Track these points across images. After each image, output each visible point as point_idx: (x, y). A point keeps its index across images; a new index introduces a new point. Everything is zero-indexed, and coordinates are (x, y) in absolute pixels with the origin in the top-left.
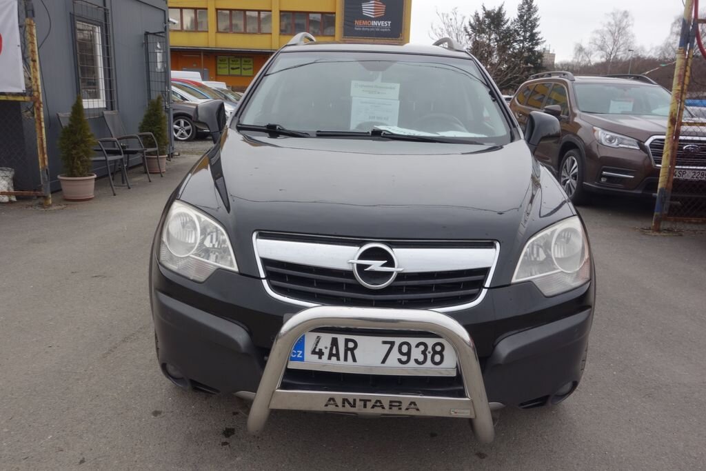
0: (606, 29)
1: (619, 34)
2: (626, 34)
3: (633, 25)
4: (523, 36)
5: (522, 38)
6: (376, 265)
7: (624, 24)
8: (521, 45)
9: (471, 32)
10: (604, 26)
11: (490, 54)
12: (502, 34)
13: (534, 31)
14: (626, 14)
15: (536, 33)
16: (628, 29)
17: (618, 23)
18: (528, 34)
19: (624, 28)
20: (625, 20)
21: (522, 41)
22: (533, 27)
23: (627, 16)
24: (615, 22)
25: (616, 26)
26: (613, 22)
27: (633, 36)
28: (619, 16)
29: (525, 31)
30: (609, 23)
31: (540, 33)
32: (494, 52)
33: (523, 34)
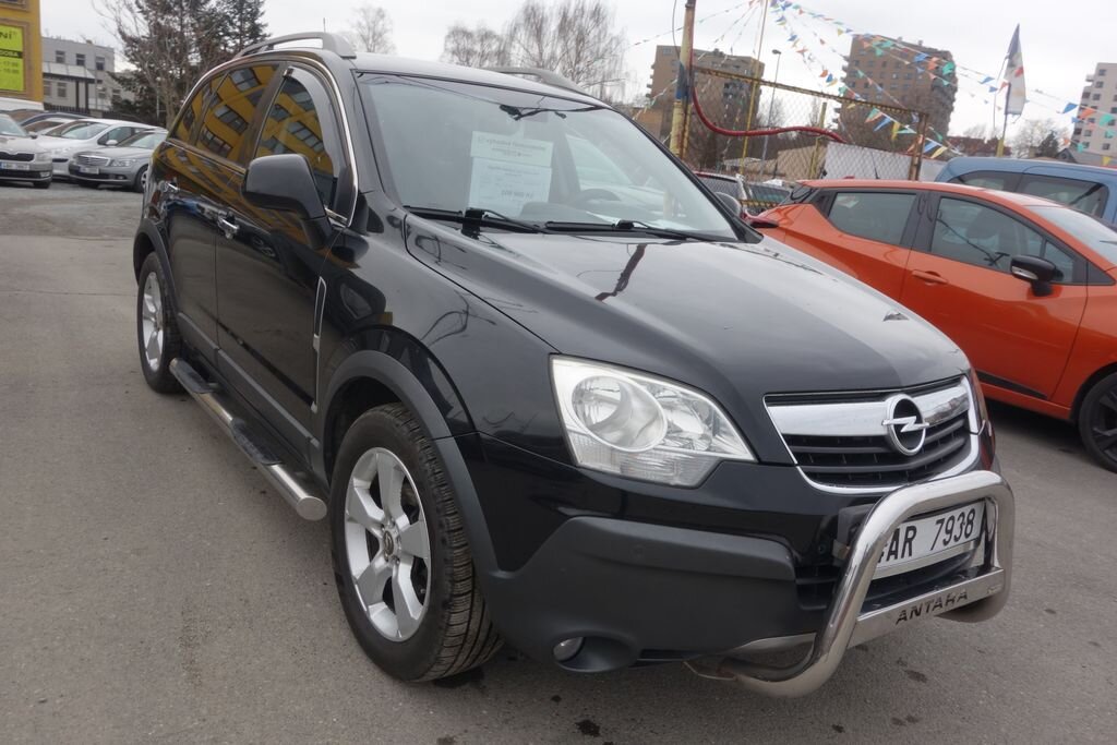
0: (355, 31)
1: (374, 41)
2: (384, 43)
3: (392, 30)
4: (240, 27)
5: (237, 30)
6: (909, 424)
7: (379, 28)
8: (238, 41)
9: (146, 8)
10: (353, 27)
11: (185, 49)
12: (203, 20)
13: (256, 22)
14: (381, 14)
15: (260, 25)
16: (386, 36)
17: (372, 25)
18: (247, 25)
19: (380, 35)
20: (381, 23)
21: (237, 36)
22: (255, 14)
23: (383, 17)
24: (368, 23)
25: (369, 28)
26: (364, 23)
27: (394, 48)
28: (372, 15)
29: (242, 20)
30: (360, 24)
31: (266, 25)
32: (190, 47)
33: (239, 24)
